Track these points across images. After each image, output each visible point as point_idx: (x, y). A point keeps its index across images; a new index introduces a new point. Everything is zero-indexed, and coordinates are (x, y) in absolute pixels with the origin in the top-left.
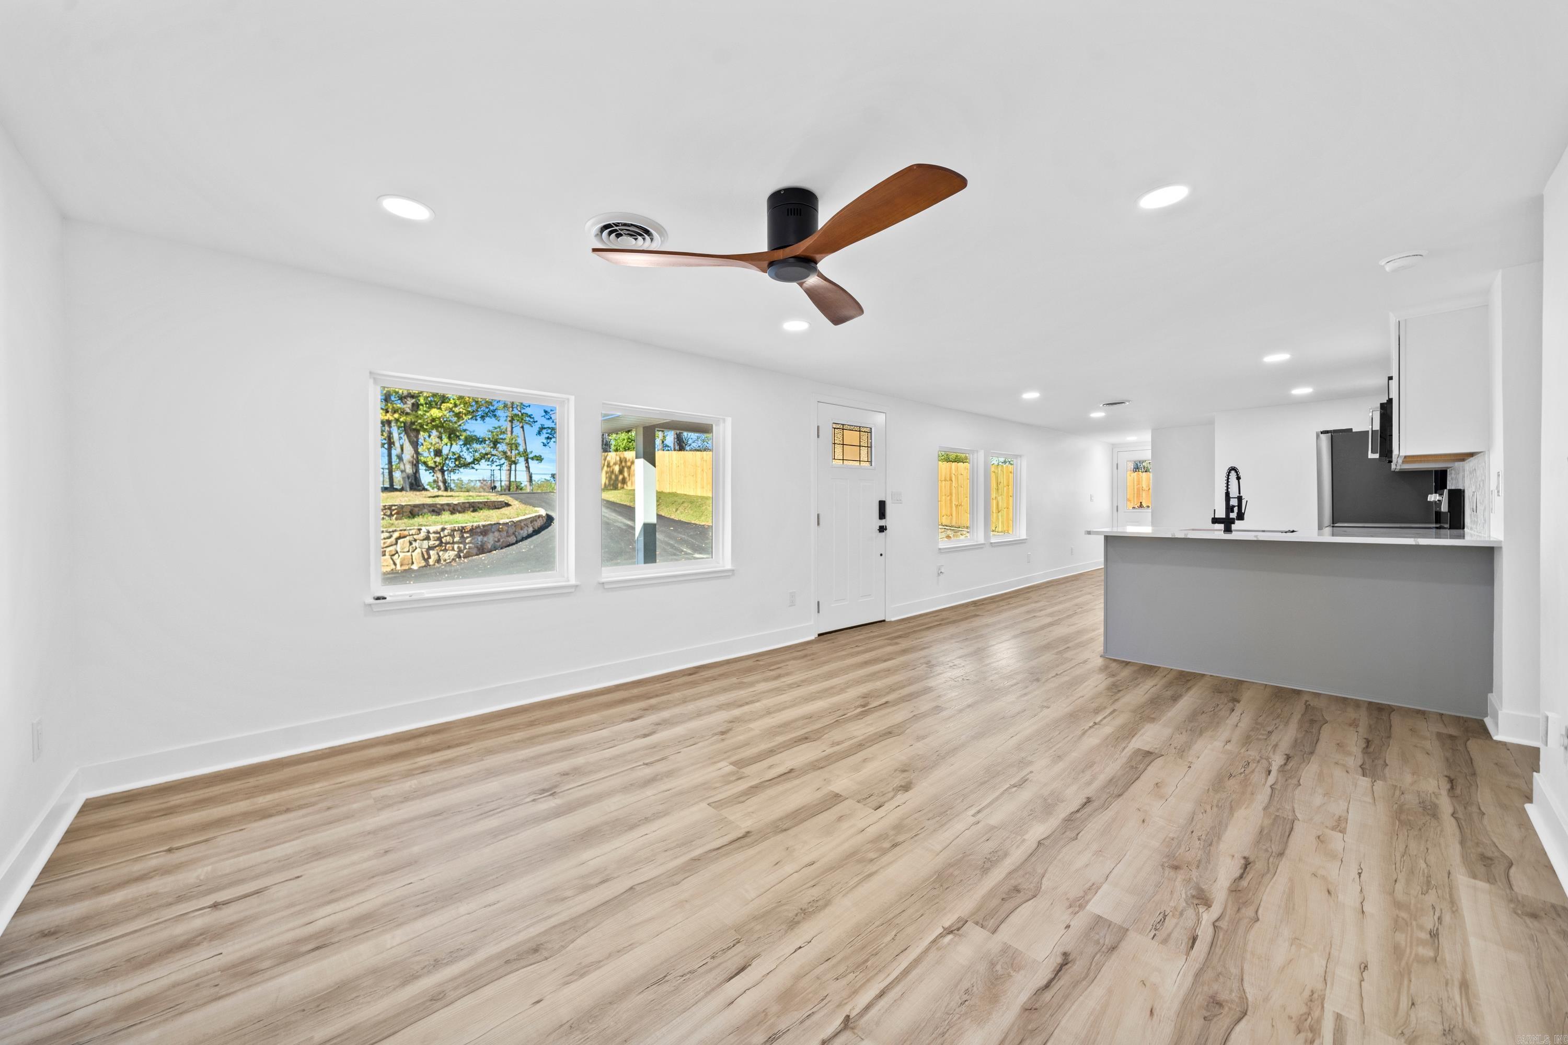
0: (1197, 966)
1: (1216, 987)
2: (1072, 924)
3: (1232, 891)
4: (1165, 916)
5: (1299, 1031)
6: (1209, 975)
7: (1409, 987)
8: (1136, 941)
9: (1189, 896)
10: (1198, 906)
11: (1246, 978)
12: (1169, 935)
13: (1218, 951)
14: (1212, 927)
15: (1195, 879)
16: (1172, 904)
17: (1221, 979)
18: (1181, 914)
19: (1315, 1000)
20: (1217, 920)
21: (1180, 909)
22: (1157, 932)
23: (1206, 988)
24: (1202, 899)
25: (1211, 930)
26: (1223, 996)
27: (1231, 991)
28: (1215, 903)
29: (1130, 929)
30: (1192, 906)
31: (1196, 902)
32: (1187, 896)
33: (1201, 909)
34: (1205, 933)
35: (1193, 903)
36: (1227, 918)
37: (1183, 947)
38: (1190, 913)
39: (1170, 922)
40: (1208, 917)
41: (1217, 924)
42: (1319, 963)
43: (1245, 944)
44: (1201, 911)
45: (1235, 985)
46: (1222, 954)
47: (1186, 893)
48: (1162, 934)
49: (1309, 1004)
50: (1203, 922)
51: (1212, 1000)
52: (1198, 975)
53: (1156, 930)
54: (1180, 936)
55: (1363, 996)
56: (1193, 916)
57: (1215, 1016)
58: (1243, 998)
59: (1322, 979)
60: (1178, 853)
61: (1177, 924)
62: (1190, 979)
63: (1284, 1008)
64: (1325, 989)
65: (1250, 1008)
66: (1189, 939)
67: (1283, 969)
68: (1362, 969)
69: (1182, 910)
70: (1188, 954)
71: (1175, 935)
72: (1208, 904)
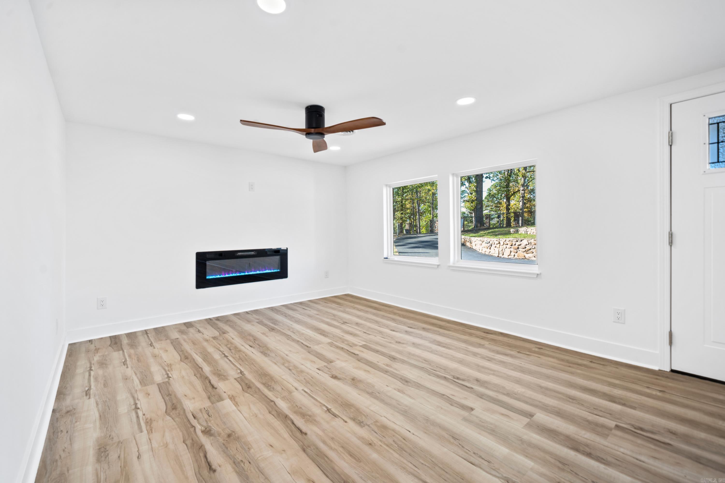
0: (187, 412)
1: (177, 412)
2: (225, 394)
3: (202, 446)
4: (209, 416)
5: (151, 419)
6: (182, 413)
7: (121, 463)
8: (207, 404)
9: (212, 430)
10: (205, 428)
11: (172, 420)
12: (202, 412)
13: (185, 420)
14: (194, 426)
15: (218, 438)
16: (212, 421)
17: (178, 414)
18: (206, 421)
19: (150, 431)
20: (195, 429)
21: (208, 422)
22: (205, 410)
23: (179, 409)
24: (207, 432)
25: (194, 424)
26: (174, 411)
27: (173, 414)
28: (202, 435)
29: (212, 405)
30: (207, 427)
31: (208, 429)
32: (212, 428)
33: (203, 428)
34: (194, 422)
35: (208, 428)
36: (193, 433)
37: (195, 413)
38: (205, 424)
39: (206, 416)
40: (199, 428)
41: (194, 428)
42: (155, 445)
43: (180, 429)
44: (202, 427)
45: (173, 416)
46: (184, 421)
47: (214, 429)
48: (204, 411)
49: (151, 428)
50: (198, 425)
51: (176, 408)
52: (184, 410)
53: (206, 411)
54: (199, 415)
55: (136, 445)
56: (202, 424)
57: (172, 406)
58: (169, 415)
59: (151, 439)
60: (237, 443)
61: (204, 417)
62: (185, 407)
63: (157, 422)
64: (149, 436)
65: (166, 414)
66: (196, 416)
67: (164, 432)
68: (139, 455)
69: (207, 422)
70: (192, 412)
71: (200, 414)
72: (203, 432)
